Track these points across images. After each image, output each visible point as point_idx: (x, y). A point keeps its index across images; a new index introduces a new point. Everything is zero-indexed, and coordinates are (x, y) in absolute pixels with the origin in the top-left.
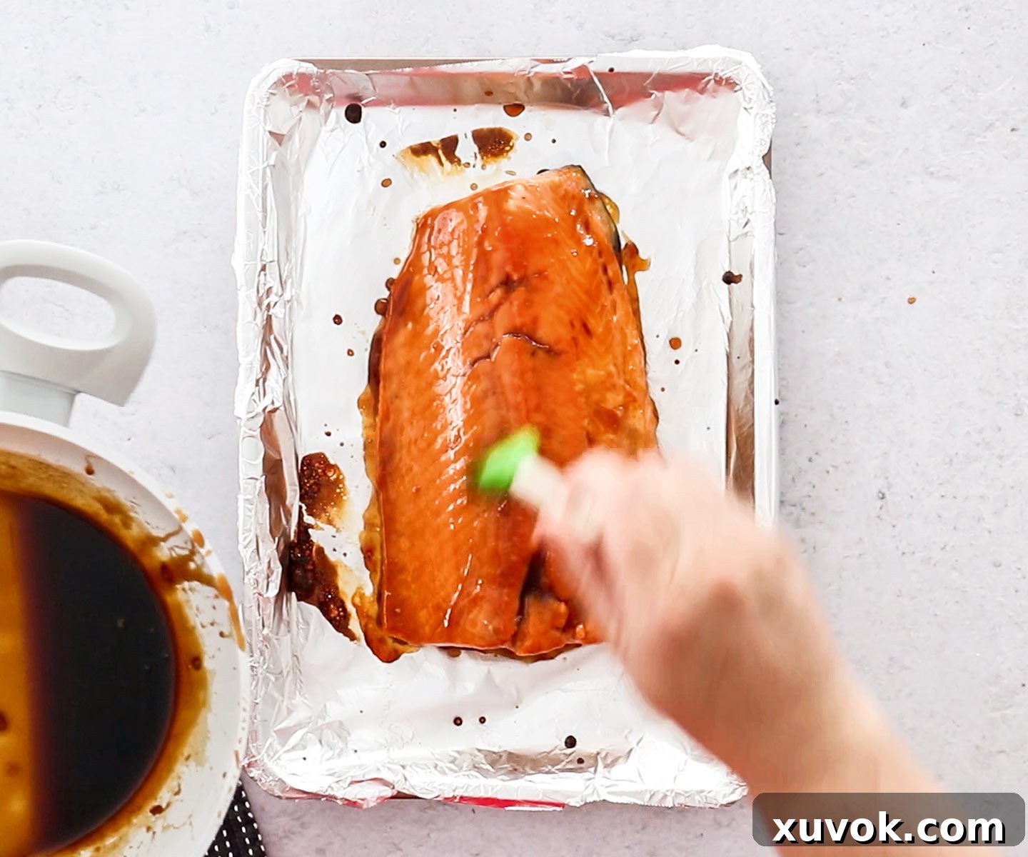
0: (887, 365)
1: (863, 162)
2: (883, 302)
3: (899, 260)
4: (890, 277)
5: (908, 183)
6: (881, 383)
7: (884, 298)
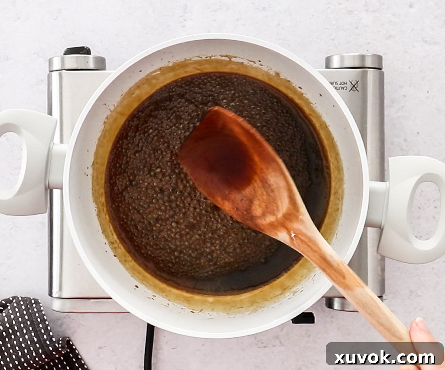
0: (405, 140)
1: (390, 37)
2: (402, 108)
3: (410, 86)
4: (406, 95)
5: (414, 46)
6: (402, 150)
7: (403, 106)
